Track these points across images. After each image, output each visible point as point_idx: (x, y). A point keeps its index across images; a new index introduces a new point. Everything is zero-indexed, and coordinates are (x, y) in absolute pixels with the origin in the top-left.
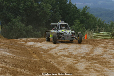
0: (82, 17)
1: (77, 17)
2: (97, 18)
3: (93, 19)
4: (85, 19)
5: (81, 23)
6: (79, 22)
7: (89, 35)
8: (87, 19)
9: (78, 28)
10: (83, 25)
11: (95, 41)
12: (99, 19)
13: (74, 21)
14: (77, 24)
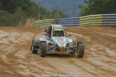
0: (24, 5)
1: (18, 4)
2: (39, 5)
3: (35, 6)
4: (27, 6)
5: (22, 11)
6: (21, 10)
7: (31, 23)
8: (28, 6)
9: (19, 15)
10: (25, 13)
11: (37, 29)
12: (41, 6)
13: (16, 9)
14: (19, 11)
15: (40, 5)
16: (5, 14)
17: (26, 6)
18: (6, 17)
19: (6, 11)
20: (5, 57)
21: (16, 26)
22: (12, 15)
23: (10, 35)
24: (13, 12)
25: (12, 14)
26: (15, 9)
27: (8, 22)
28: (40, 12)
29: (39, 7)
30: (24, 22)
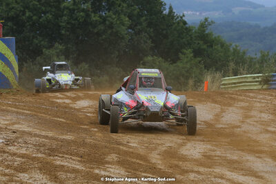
0: (198, 44)
2: (231, 45)
3: (222, 45)
4: (205, 47)
5: (195, 56)
6: (192, 55)
7: (213, 82)
8: (208, 46)
11: (226, 96)
13: (181, 52)
14: (187, 57)
15: (234, 44)
16: (158, 63)
17: (202, 47)
19: (160, 59)
20: (158, 157)
21: (180, 91)
22: (172, 67)
24: (174, 61)
25: (172, 64)
28: (233, 60)
29: (231, 49)
30: (199, 82)
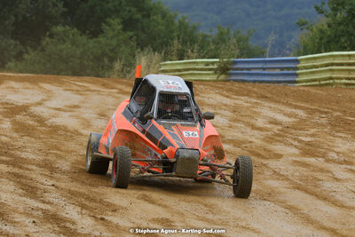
0: (130, 11)
1: (113, 9)
2: (176, 15)
3: (164, 16)
4: (139, 16)
5: (124, 30)
6: (120, 27)
7: (149, 67)
8: (144, 16)
9: (115, 44)
10: (132, 37)
12: (181, 19)
13: (105, 22)
14: (113, 30)
15: (179, 16)
16: (71, 36)
17: (135, 16)
18: (74, 48)
19: (75, 30)
22: (91, 43)
23: (83, 102)
24: (94, 35)
25: (91, 38)
26: (103, 24)
27: (78, 61)
28: (178, 36)
29: (176, 22)
